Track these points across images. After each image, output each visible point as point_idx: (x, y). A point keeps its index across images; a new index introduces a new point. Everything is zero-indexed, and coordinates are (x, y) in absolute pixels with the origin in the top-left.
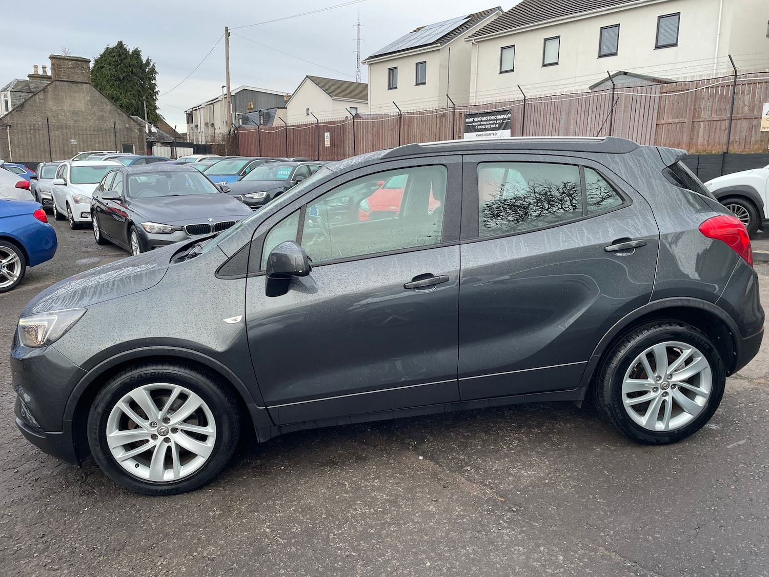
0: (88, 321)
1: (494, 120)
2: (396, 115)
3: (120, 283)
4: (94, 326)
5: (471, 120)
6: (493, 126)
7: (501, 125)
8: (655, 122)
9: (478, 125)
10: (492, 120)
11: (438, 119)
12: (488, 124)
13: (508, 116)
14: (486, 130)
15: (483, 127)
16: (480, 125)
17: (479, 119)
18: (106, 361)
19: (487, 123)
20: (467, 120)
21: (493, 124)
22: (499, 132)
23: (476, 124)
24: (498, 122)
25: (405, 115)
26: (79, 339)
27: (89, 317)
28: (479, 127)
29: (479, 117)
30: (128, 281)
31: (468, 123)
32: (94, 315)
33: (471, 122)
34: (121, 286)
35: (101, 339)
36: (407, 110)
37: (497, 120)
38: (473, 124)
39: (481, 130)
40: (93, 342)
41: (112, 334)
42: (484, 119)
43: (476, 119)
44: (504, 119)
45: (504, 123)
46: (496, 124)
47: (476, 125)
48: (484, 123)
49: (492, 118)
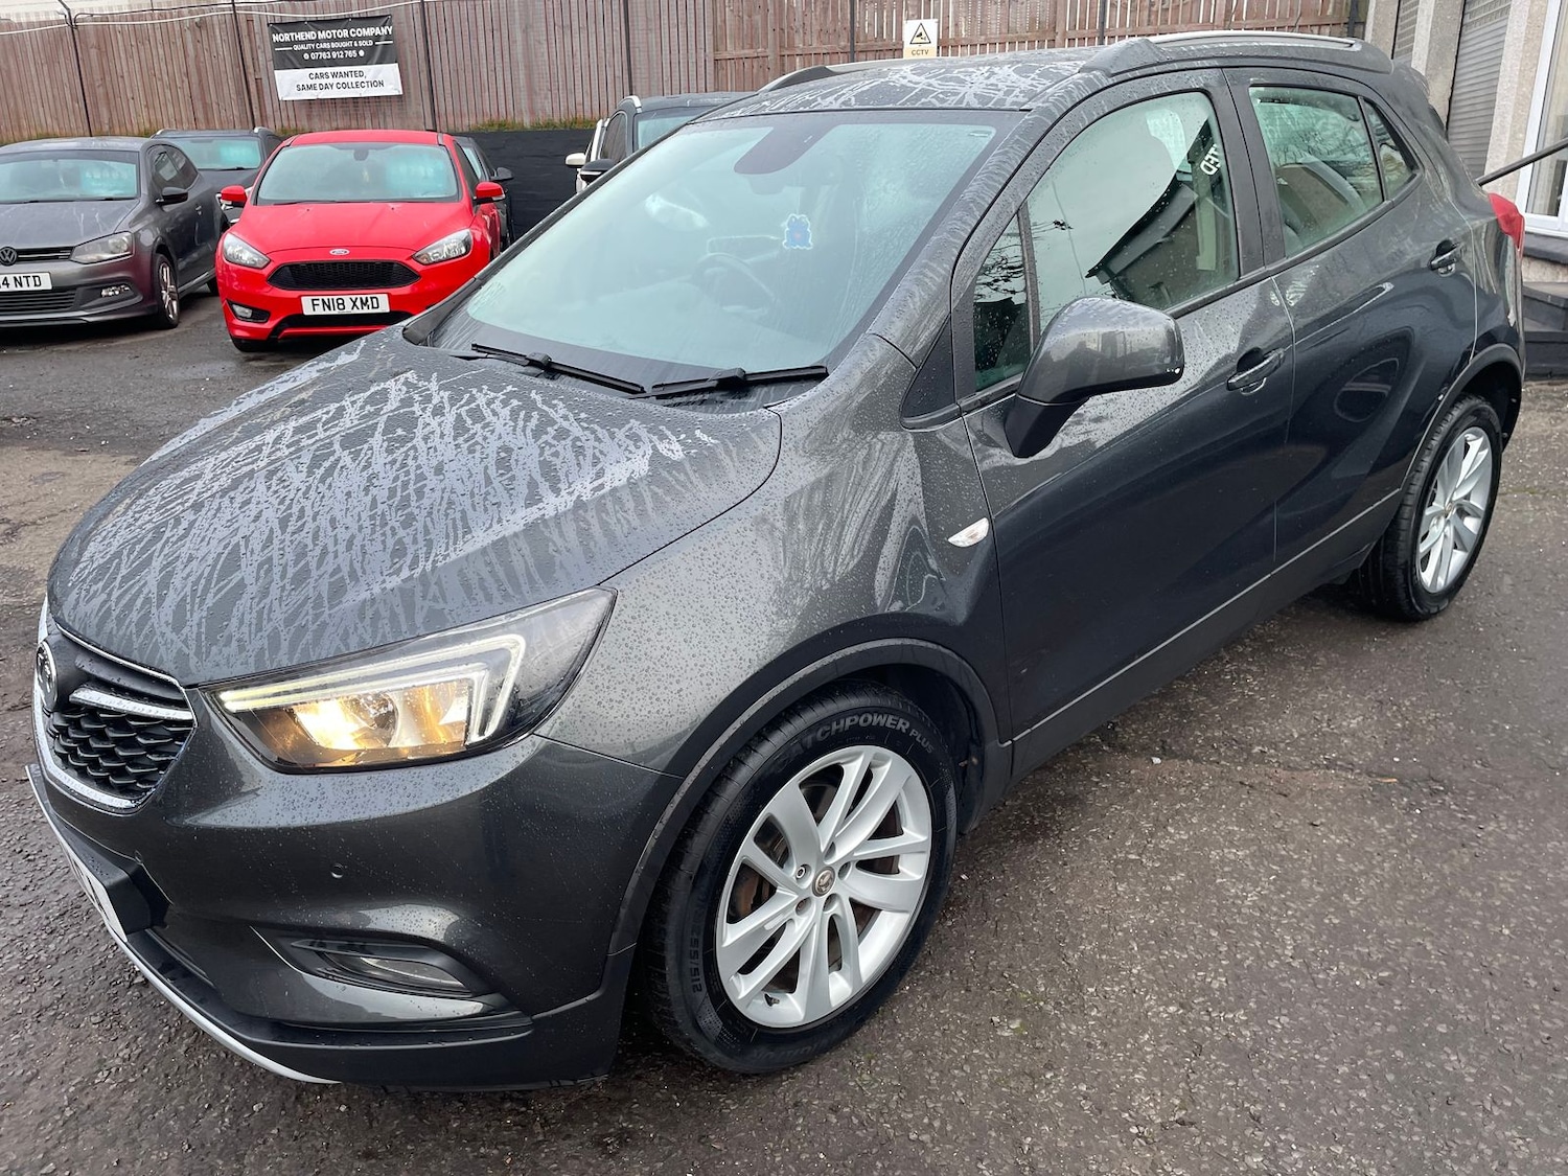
0: (635, 626)
1: (350, 39)
2: (59, 22)
3: (660, 491)
4: (662, 637)
5: (286, 37)
6: (350, 54)
7: (370, 51)
8: (712, 55)
9: (309, 52)
10: (343, 39)
11: (188, 36)
12: (335, 50)
13: (384, 31)
14: (333, 63)
15: (324, 55)
16: (315, 50)
17: (310, 35)
18: (730, 731)
19: (333, 45)
20: (276, 38)
21: (348, 49)
22: (371, 71)
23: (303, 47)
24: (361, 44)
25: (83, 20)
26: (633, 687)
27: (629, 612)
28: (314, 56)
29: (308, 30)
30: (682, 477)
31: (279, 44)
32: (647, 602)
33: (291, 43)
34: (668, 499)
35: (704, 671)
36: (91, 9)
37: (357, 39)
38: (296, 48)
39: (320, 63)
40: (683, 685)
41: (732, 646)
42: (322, 35)
43: (300, 36)
44: (377, 38)
45: (379, 50)
46: (358, 49)
47: (304, 51)
48: (325, 45)
49: (345, 33)
